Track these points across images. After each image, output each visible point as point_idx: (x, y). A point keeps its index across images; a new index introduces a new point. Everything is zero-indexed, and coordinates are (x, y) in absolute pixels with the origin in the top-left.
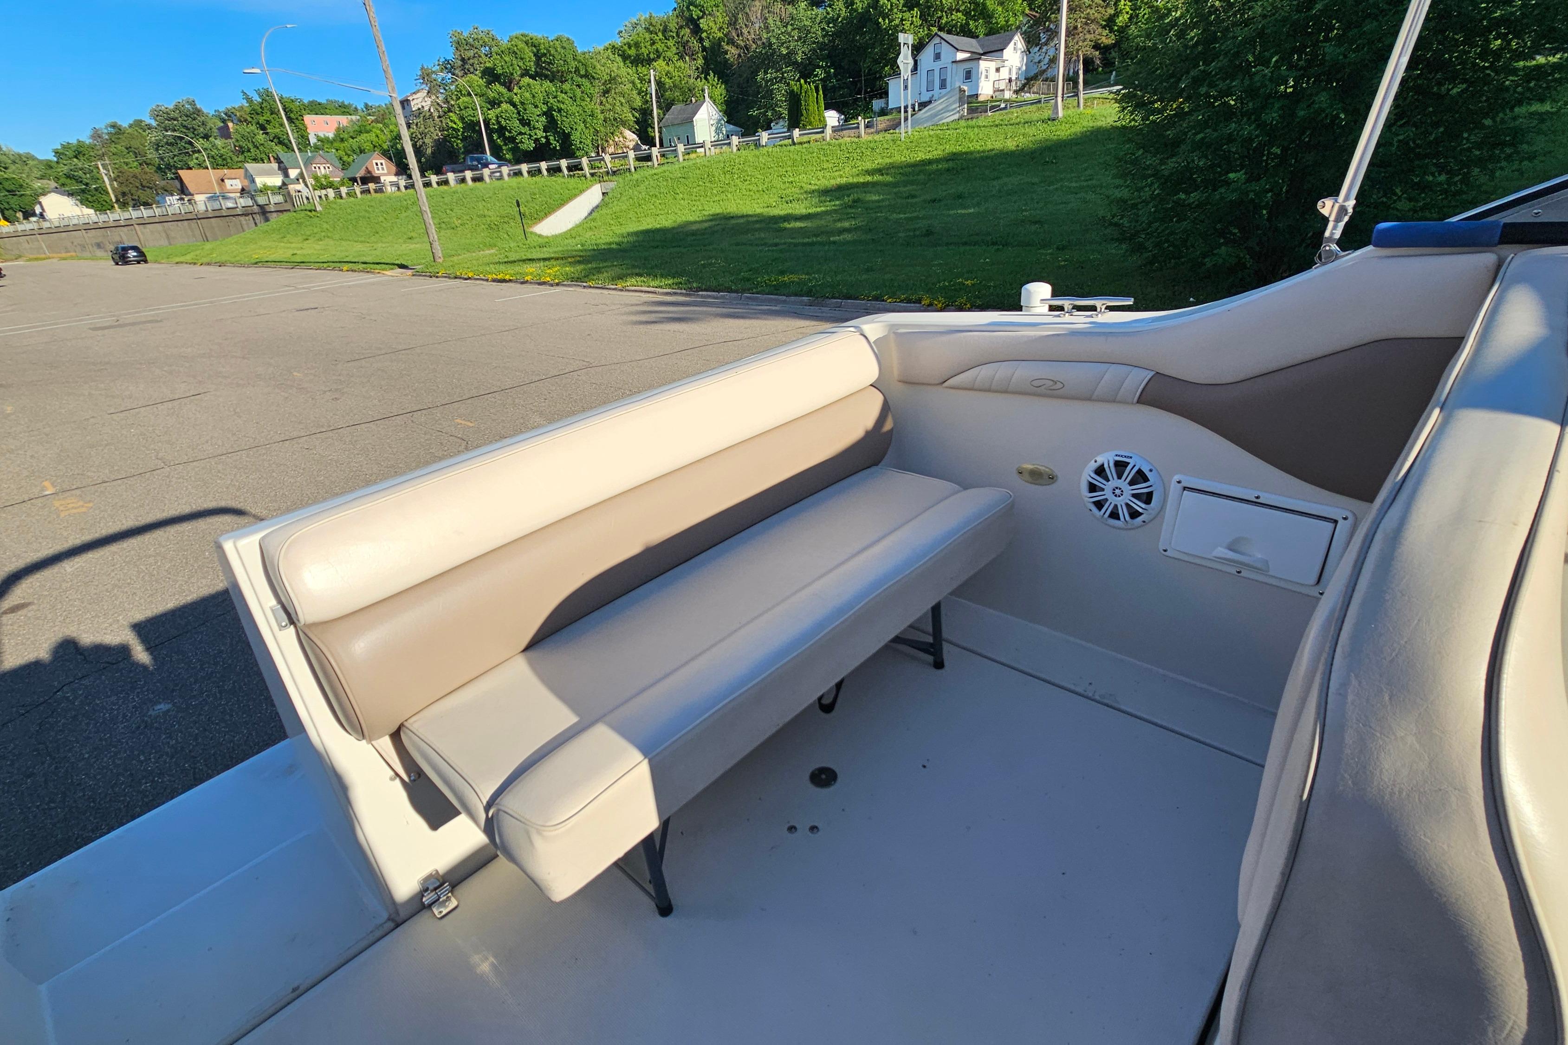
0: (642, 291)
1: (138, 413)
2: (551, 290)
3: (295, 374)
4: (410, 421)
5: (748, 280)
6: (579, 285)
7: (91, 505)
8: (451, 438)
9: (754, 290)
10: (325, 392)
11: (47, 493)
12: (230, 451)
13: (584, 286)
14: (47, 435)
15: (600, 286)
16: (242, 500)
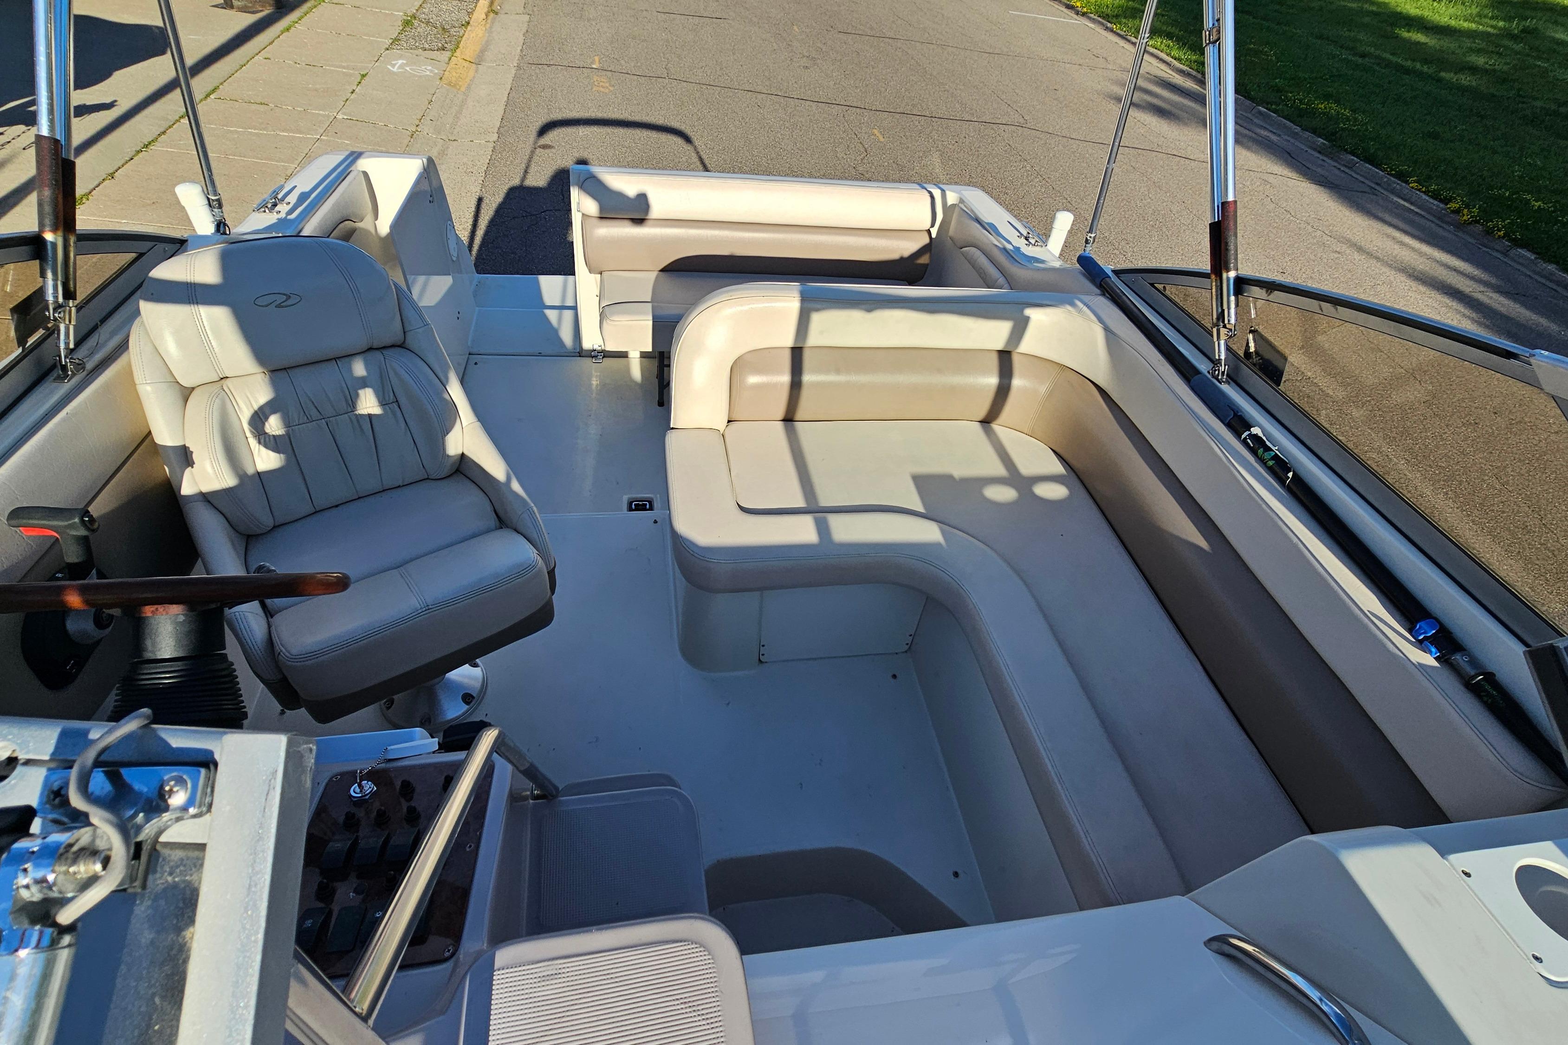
0: (1157, 57)
1: (673, 19)
2: (1072, 18)
3: (795, 28)
4: (842, 115)
6: (1102, 24)
7: (613, 88)
8: (860, 145)
9: (1273, 107)
10: (804, 56)
11: (594, 66)
13: (1107, 28)
15: (1122, 33)
16: (696, 129)
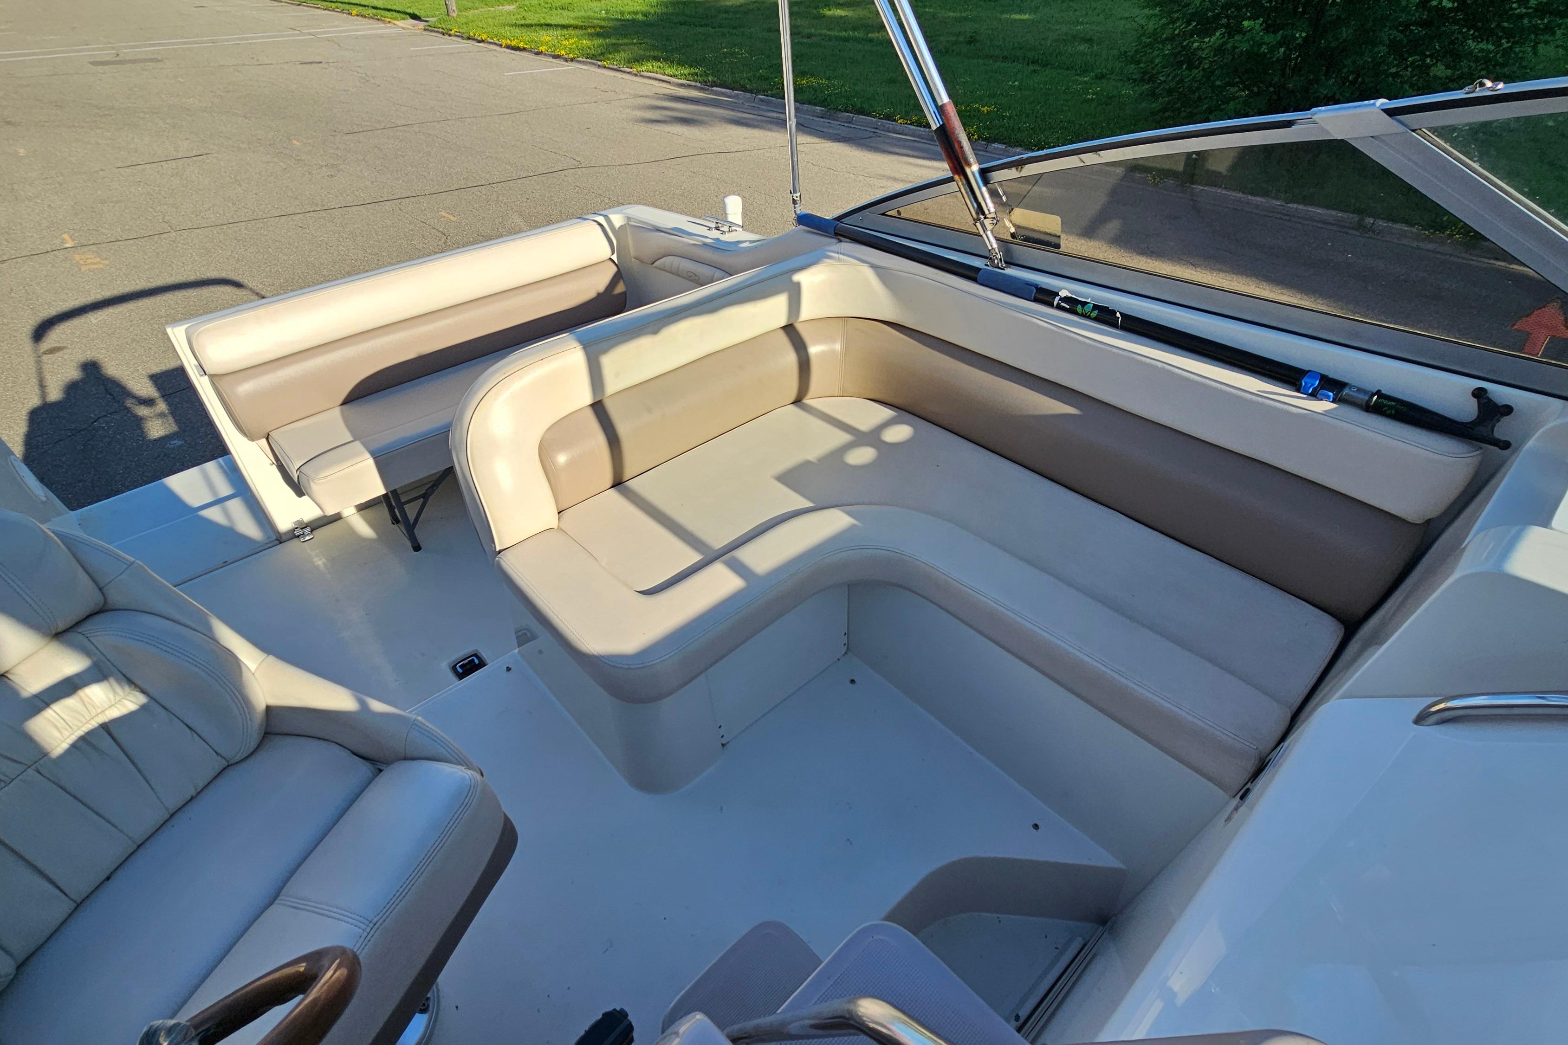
0: (656, 79)
1: (144, 170)
2: (564, 66)
3: (295, 142)
4: (398, 209)
5: (767, 79)
6: (593, 64)
7: (107, 262)
8: (433, 230)
9: (769, 92)
10: (322, 166)
11: (67, 245)
12: (231, 221)
13: (599, 66)
14: (61, 184)
15: (615, 67)
16: (240, 272)
